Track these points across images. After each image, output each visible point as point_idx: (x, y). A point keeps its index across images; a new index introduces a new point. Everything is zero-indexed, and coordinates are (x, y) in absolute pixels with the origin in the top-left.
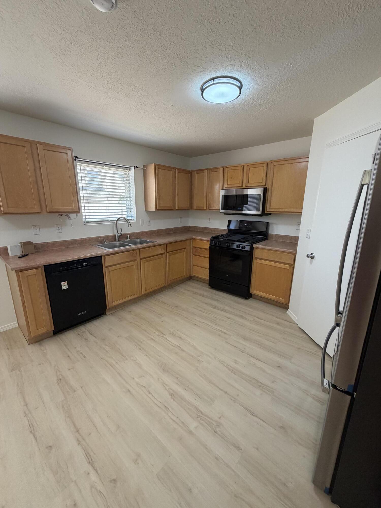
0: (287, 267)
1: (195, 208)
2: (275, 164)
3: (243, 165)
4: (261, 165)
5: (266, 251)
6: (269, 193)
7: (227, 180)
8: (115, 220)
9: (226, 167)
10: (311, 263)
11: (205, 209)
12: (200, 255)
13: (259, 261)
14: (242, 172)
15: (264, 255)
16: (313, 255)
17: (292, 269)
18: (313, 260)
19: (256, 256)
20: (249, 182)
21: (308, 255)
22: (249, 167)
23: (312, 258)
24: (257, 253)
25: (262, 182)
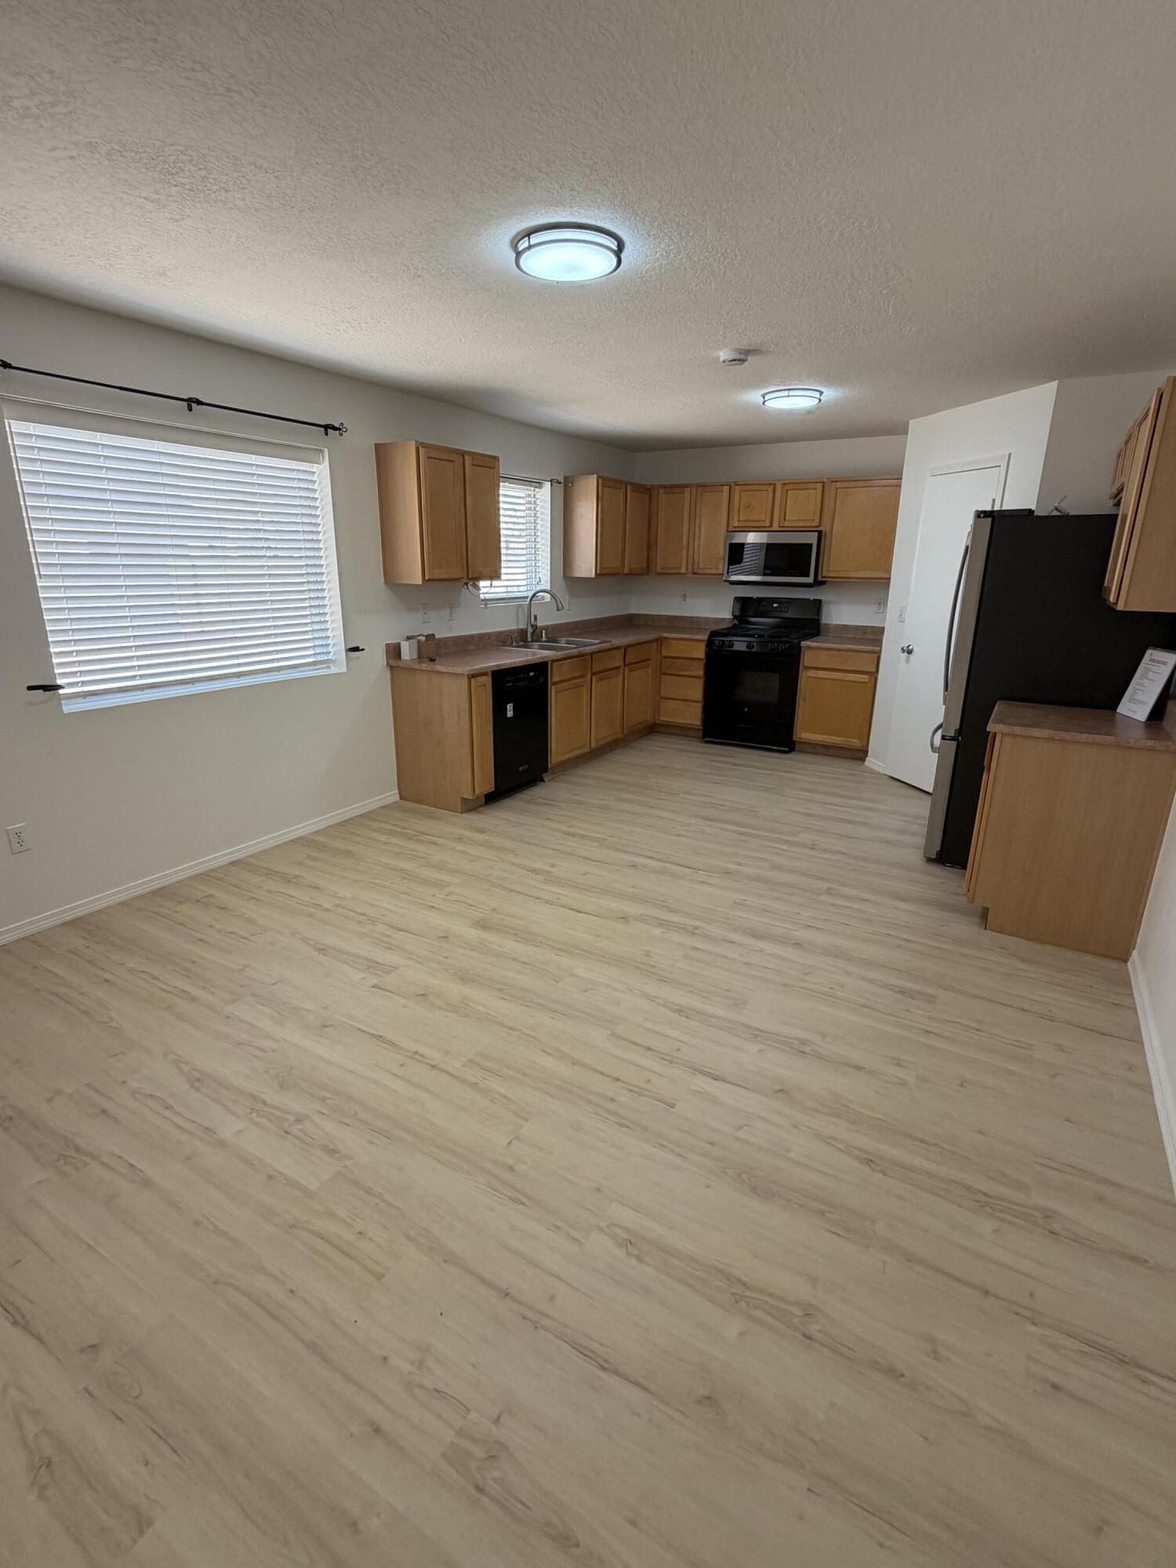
0: (865, 678)
1: (658, 570)
2: (839, 485)
3: (775, 482)
4: (812, 486)
5: (826, 652)
6: (825, 543)
7: (739, 510)
8: (527, 597)
9: (737, 484)
10: (908, 661)
11: (684, 574)
12: (681, 673)
13: (811, 673)
14: (771, 495)
15: (824, 660)
16: (911, 647)
17: (873, 682)
18: (911, 656)
19: (806, 664)
20: (787, 518)
21: (903, 649)
22: (787, 487)
23: (910, 652)
24: (807, 658)
25: (812, 518)
